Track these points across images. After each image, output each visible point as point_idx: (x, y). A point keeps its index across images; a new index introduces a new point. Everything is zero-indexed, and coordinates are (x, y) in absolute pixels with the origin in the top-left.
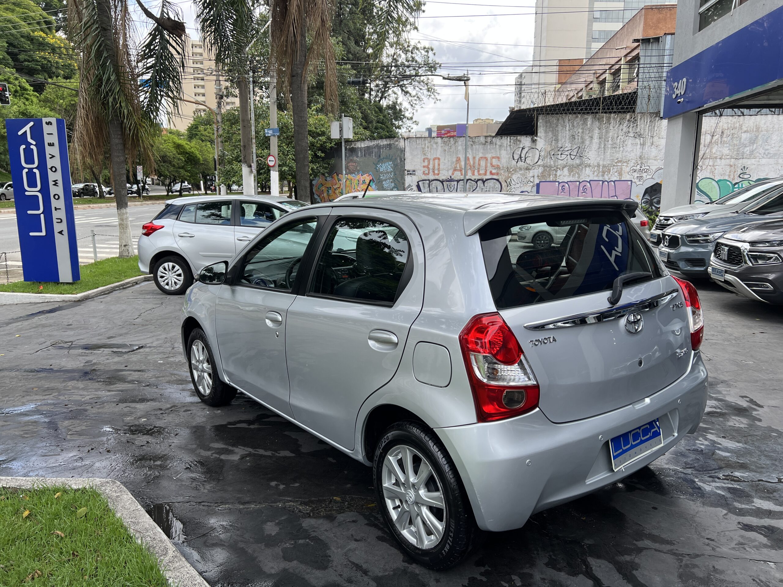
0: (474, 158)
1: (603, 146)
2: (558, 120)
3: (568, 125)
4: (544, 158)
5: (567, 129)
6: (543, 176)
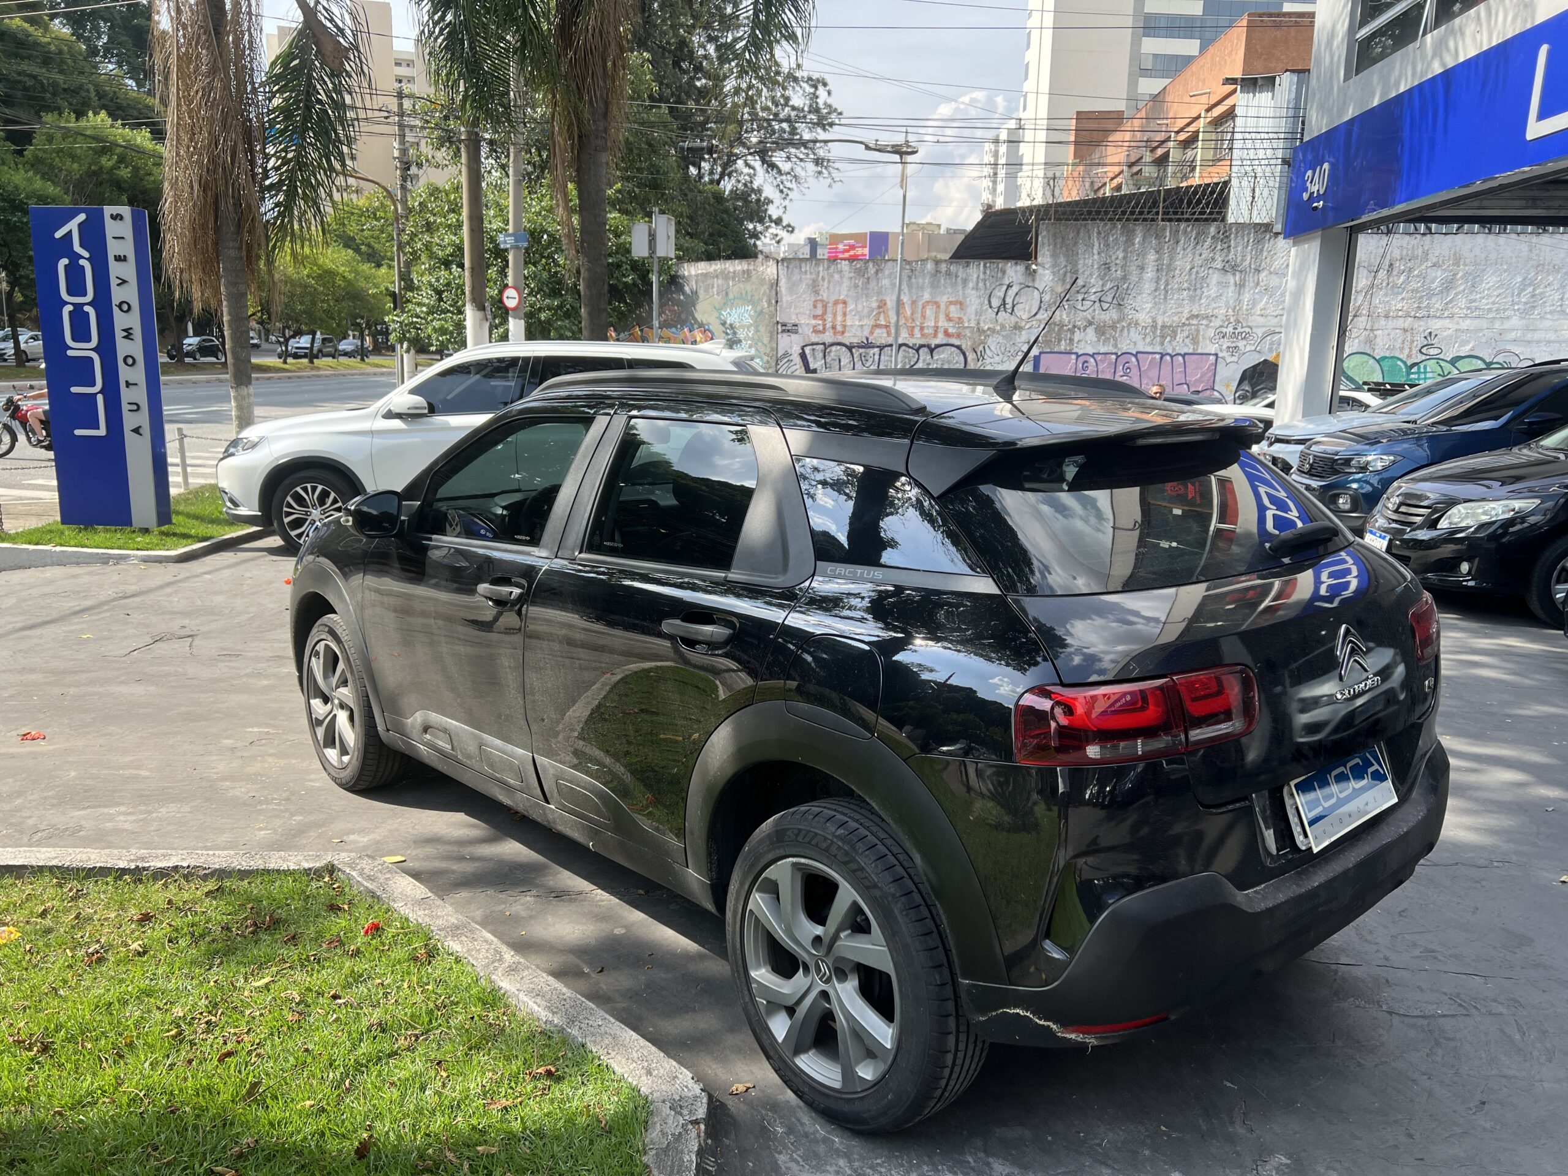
0: (914, 302)
1: (1163, 285)
2: (1078, 233)
3: (1096, 244)
4: (1050, 306)
5: (1095, 252)
6: (1047, 341)
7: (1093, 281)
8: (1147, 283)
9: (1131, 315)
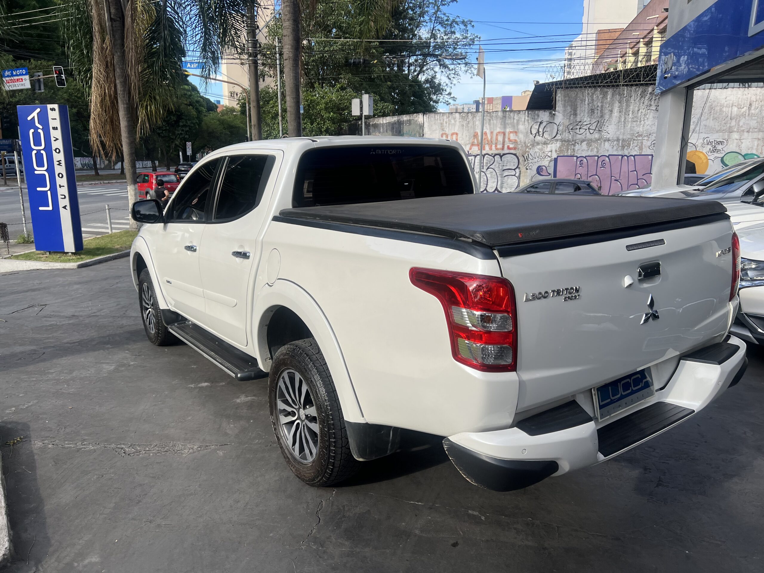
0: (492, 133)
1: (623, 119)
2: (577, 94)
3: (587, 99)
4: (562, 132)
5: (586, 103)
6: (561, 150)
7: (585, 119)
8: (614, 118)
9: (605, 135)
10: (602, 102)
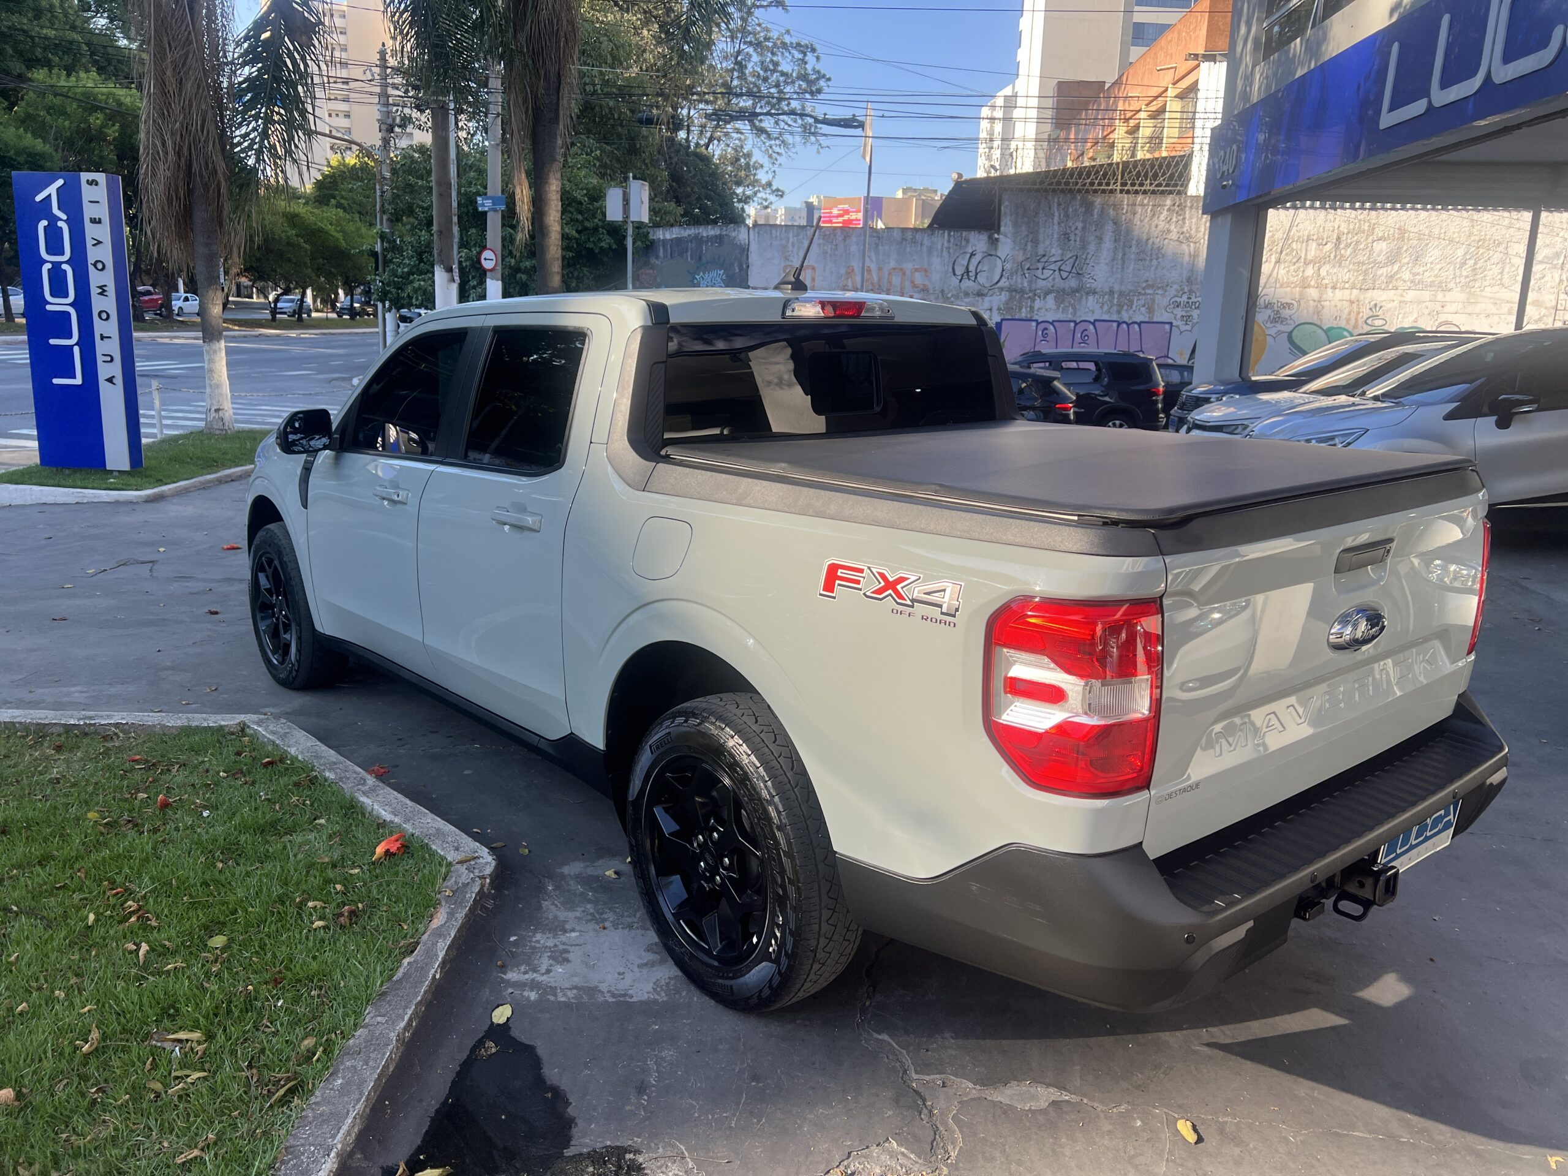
0: (880, 269)
1: (1120, 257)
2: (1039, 204)
3: (1057, 214)
4: (1012, 275)
5: (1056, 221)
6: (1009, 309)
7: (1053, 251)
8: (1105, 253)
9: (1089, 283)
10: (1084, 222)
